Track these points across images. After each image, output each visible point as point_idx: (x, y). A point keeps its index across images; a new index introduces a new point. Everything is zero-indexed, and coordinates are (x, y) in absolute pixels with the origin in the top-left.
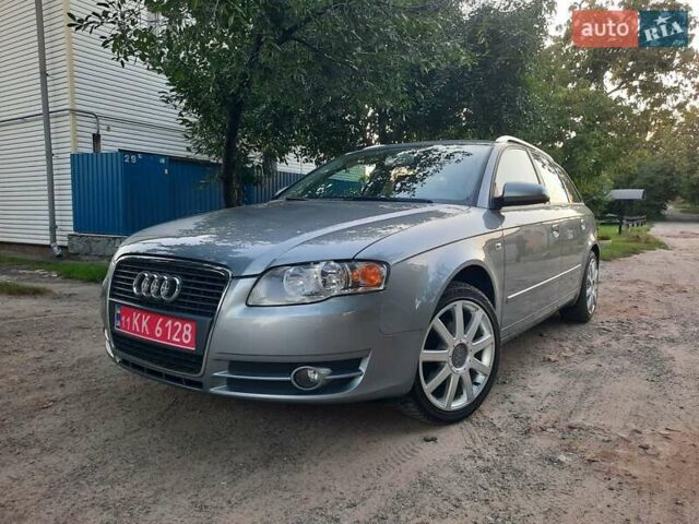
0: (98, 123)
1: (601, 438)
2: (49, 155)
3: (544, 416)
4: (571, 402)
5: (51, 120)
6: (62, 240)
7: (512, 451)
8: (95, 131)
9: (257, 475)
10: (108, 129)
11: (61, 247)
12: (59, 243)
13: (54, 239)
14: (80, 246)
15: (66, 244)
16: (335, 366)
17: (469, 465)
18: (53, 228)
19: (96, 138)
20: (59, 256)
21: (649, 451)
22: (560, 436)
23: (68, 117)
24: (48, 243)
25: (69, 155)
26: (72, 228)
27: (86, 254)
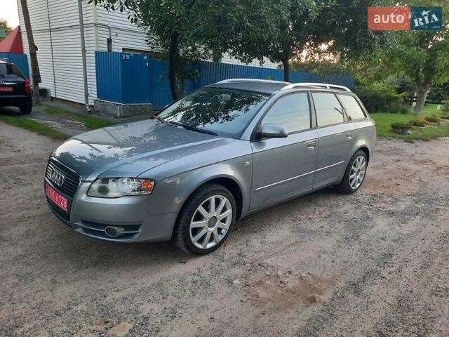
0: (110, 31)
1: (268, 273)
2: (84, 51)
3: (256, 255)
4: (278, 249)
5: (85, 29)
6: (91, 103)
7: (218, 273)
8: (108, 37)
9: (86, 270)
10: (117, 35)
11: (91, 106)
12: (90, 104)
13: (87, 102)
14: (99, 108)
15: (93, 104)
16: (126, 227)
17: (189, 279)
18: (87, 95)
19: (109, 41)
20: (90, 112)
21: (282, 285)
22: (249, 268)
23: (93, 28)
24: (84, 103)
25: (94, 52)
26: (96, 96)
27: (103, 112)
